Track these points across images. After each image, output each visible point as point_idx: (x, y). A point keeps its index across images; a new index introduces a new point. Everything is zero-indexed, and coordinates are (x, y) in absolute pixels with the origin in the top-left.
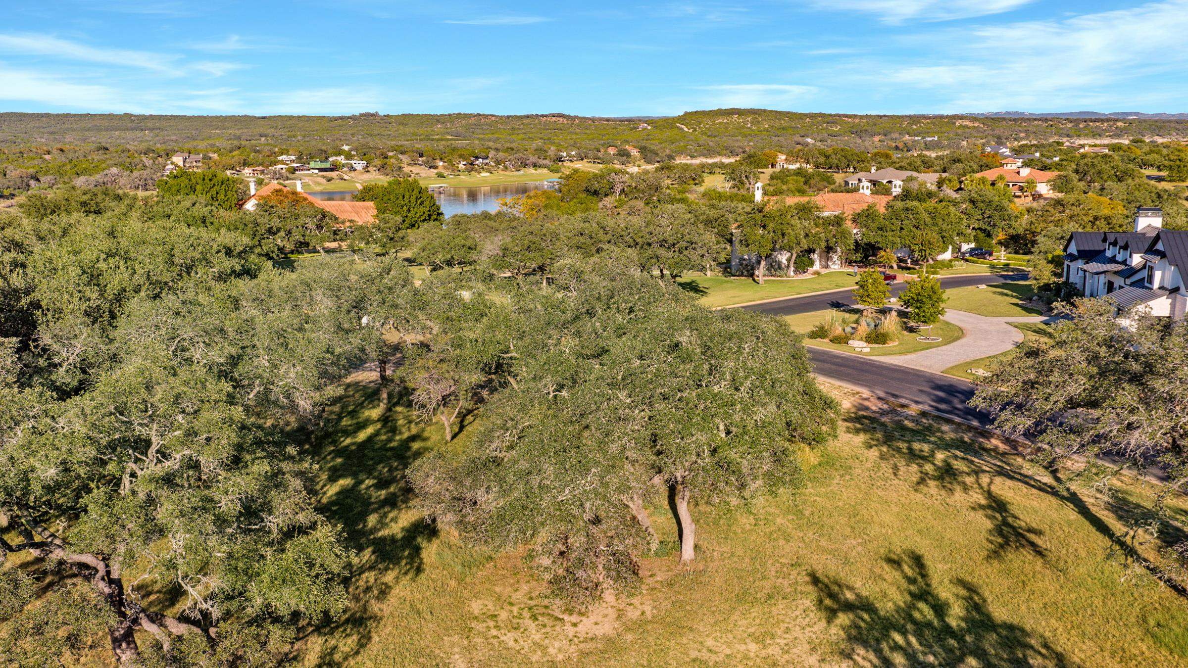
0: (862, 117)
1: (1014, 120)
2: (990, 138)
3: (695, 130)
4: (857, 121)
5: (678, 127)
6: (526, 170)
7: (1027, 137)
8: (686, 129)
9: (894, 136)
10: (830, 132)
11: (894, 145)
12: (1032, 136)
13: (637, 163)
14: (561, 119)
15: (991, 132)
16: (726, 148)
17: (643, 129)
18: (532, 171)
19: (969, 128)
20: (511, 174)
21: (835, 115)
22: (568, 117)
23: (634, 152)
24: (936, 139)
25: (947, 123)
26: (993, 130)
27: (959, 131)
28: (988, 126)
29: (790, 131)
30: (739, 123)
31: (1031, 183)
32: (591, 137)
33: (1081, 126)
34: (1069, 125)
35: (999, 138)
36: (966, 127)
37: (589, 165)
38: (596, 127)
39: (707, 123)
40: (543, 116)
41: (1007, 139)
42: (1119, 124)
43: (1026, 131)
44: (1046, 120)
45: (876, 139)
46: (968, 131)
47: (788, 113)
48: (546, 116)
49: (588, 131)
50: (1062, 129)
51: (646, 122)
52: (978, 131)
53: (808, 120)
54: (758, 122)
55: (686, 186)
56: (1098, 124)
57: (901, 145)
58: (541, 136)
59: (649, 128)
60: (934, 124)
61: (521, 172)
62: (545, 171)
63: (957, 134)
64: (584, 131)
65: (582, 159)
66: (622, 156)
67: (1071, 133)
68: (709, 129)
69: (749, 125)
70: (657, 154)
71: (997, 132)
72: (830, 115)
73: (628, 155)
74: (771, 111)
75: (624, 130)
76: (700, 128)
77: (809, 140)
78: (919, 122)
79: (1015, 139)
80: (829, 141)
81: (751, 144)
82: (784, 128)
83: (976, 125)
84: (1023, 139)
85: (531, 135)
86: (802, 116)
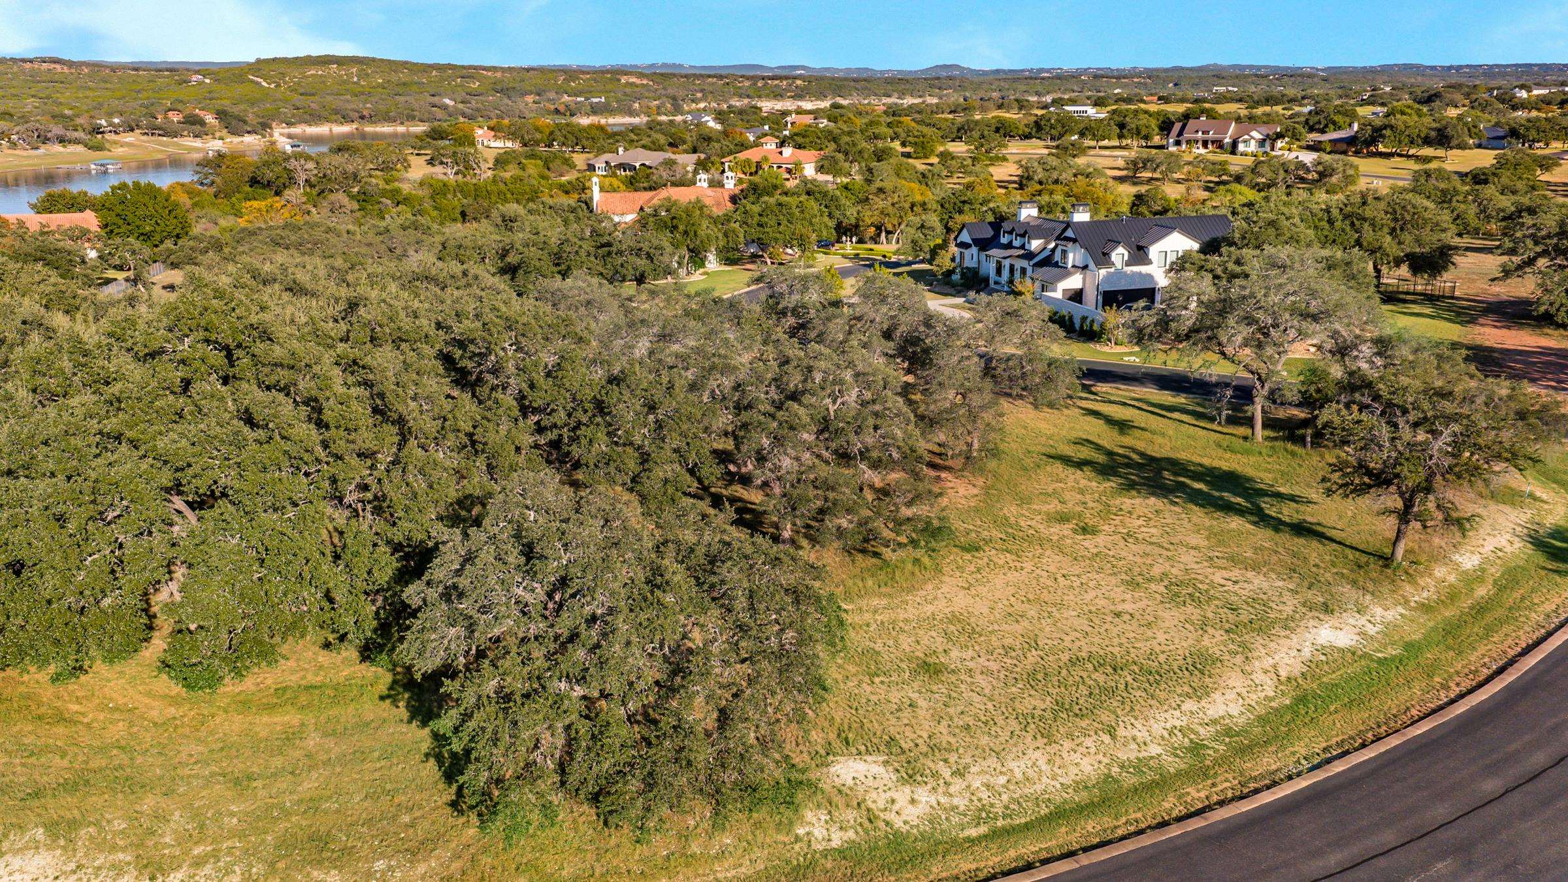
0: (503, 70)
1: (686, 76)
2: (665, 99)
3: (278, 86)
4: (499, 75)
5: (252, 81)
6: (47, 146)
7: (704, 99)
8: (264, 84)
9: (552, 95)
10: (469, 90)
11: (552, 107)
12: (710, 97)
13: (218, 134)
14: (58, 66)
15: (663, 92)
16: (336, 112)
17: (200, 83)
18: (58, 148)
19: (637, 86)
20: (25, 153)
21: (470, 67)
22: (70, 64)
23: (210, 119)
24: (603, 100)
25: (610, 79)
26: (664, 88)
27: (628, 90)
28: (658, 84)
29: (414, 88)
30: (341, 76)
31: (798, 165)
32: (118, 94)
33: (760, 84)
34: (747, 83)
35: (674, 99)
36: (632, 84)
37: (145, 138)
38: (120, 78)
39: (294, 76)
40: (24, 61)
41: (683, 100)
42: (799, 82)
43: (702, 91)
44: (721, 77)
45: (530, 99)
46: (636, 89)
47: (406, 63)
48: (31, 61)
49: (108, 86)
50: (740, 88)
51: (197, 72)
52: (648, 90)
53: (434, 73)
54: (367, 75)
55: (394, 173)
56: (776, 82)
57: (562, 108)
58: (33, 92)
59: (207, 81)
60: (595, 80)
61: (41, 151)
62: (80, 148)
63: (625, 94)
64: (102, 85)
65: (132, 130)
66: (193, 124)
67: (751, 92)
68: (299, 84)
69: (355, 79)
70: (245, 122)
71: (670, 91)
72: (463, 67)
73: (202, 123)
74: (382, 60)
75: (168, 85)
76: (285, 83)
77: (447, 101)
78: (578, 78)
79: (693, 101)
80: (473, 102)
81: (369, 105)
82: (404, 84)
83: (645, 82)
84: (700, 100)
85: (13, 91)
86: (427, 68)
